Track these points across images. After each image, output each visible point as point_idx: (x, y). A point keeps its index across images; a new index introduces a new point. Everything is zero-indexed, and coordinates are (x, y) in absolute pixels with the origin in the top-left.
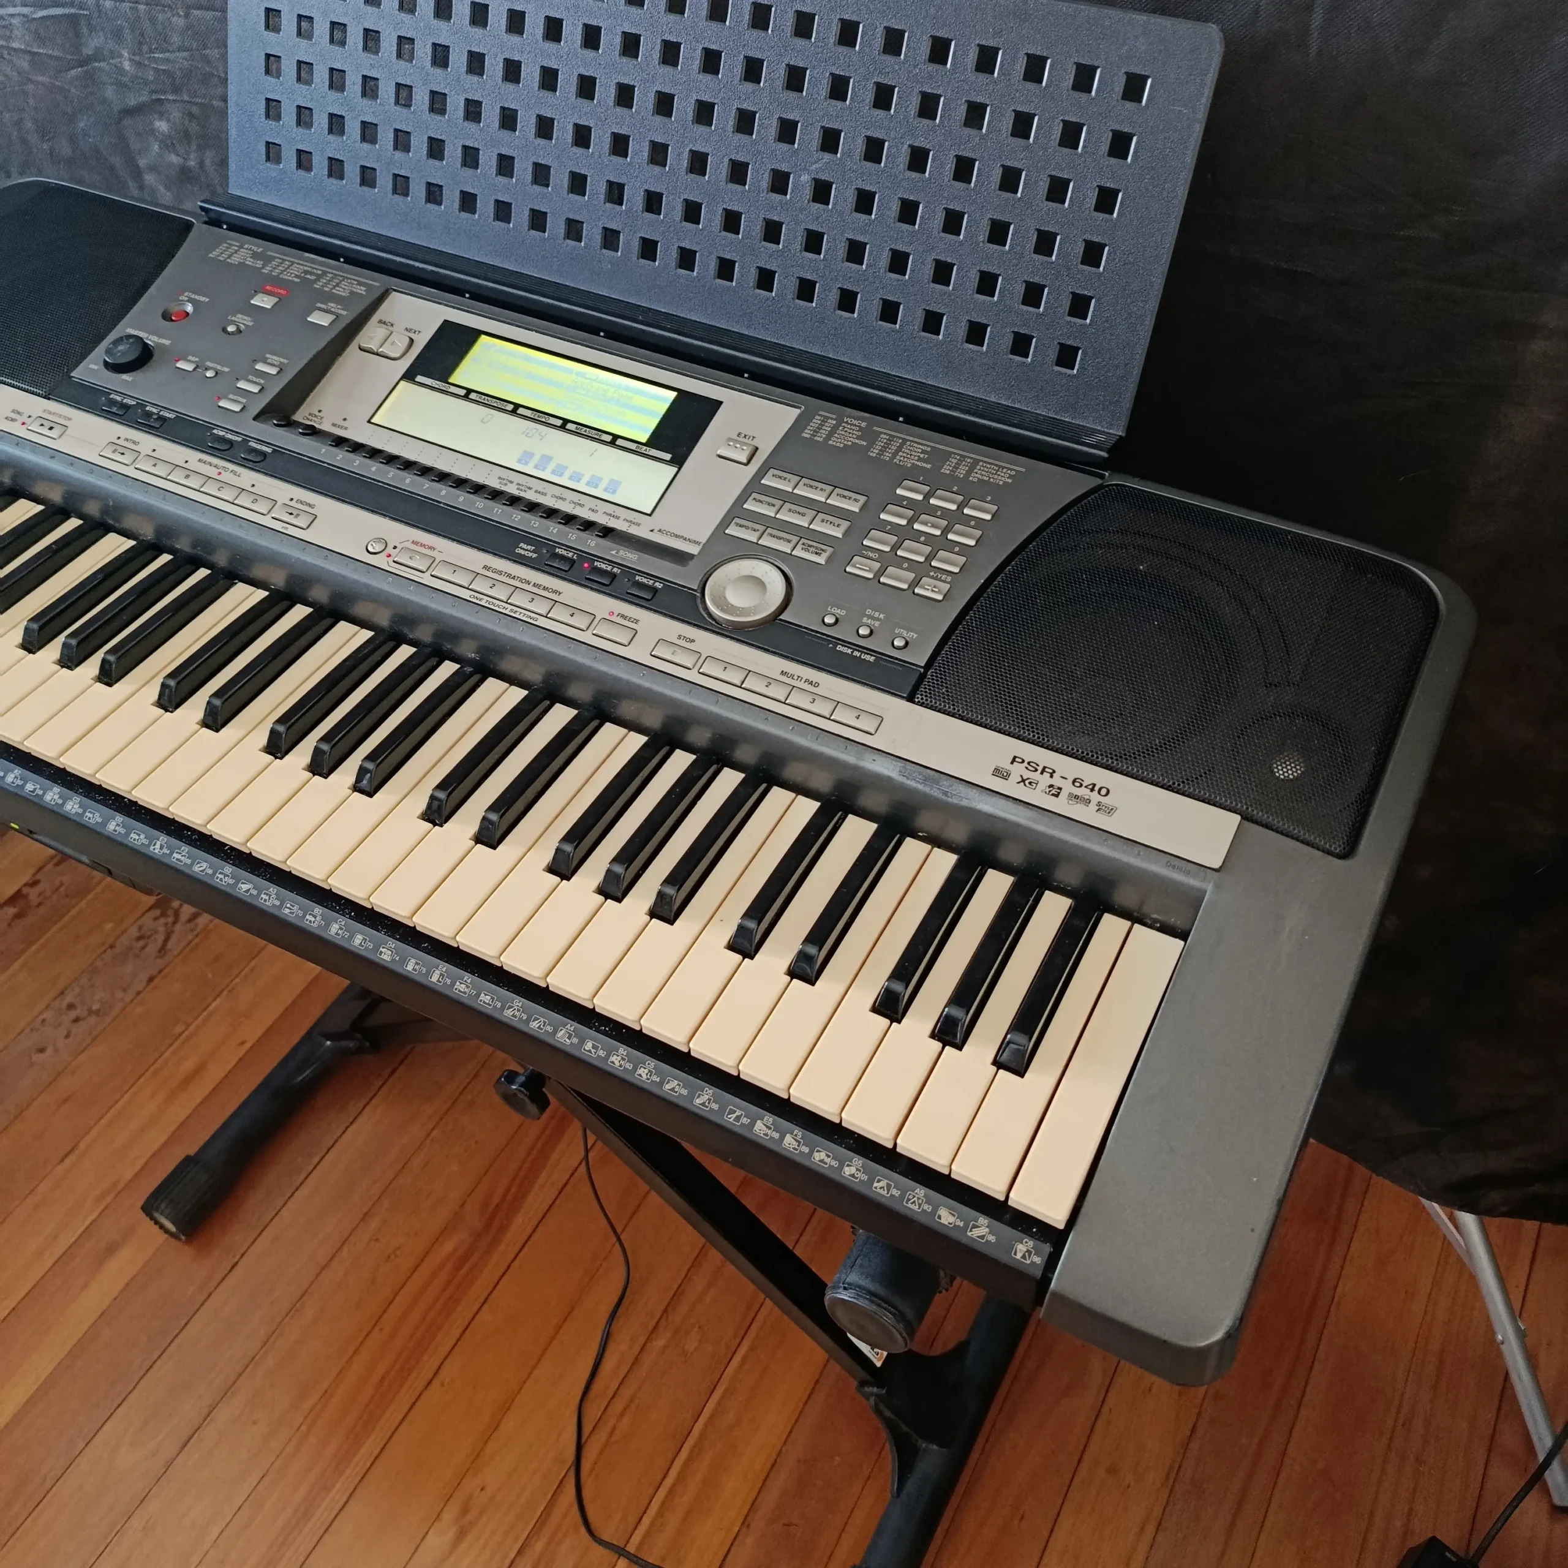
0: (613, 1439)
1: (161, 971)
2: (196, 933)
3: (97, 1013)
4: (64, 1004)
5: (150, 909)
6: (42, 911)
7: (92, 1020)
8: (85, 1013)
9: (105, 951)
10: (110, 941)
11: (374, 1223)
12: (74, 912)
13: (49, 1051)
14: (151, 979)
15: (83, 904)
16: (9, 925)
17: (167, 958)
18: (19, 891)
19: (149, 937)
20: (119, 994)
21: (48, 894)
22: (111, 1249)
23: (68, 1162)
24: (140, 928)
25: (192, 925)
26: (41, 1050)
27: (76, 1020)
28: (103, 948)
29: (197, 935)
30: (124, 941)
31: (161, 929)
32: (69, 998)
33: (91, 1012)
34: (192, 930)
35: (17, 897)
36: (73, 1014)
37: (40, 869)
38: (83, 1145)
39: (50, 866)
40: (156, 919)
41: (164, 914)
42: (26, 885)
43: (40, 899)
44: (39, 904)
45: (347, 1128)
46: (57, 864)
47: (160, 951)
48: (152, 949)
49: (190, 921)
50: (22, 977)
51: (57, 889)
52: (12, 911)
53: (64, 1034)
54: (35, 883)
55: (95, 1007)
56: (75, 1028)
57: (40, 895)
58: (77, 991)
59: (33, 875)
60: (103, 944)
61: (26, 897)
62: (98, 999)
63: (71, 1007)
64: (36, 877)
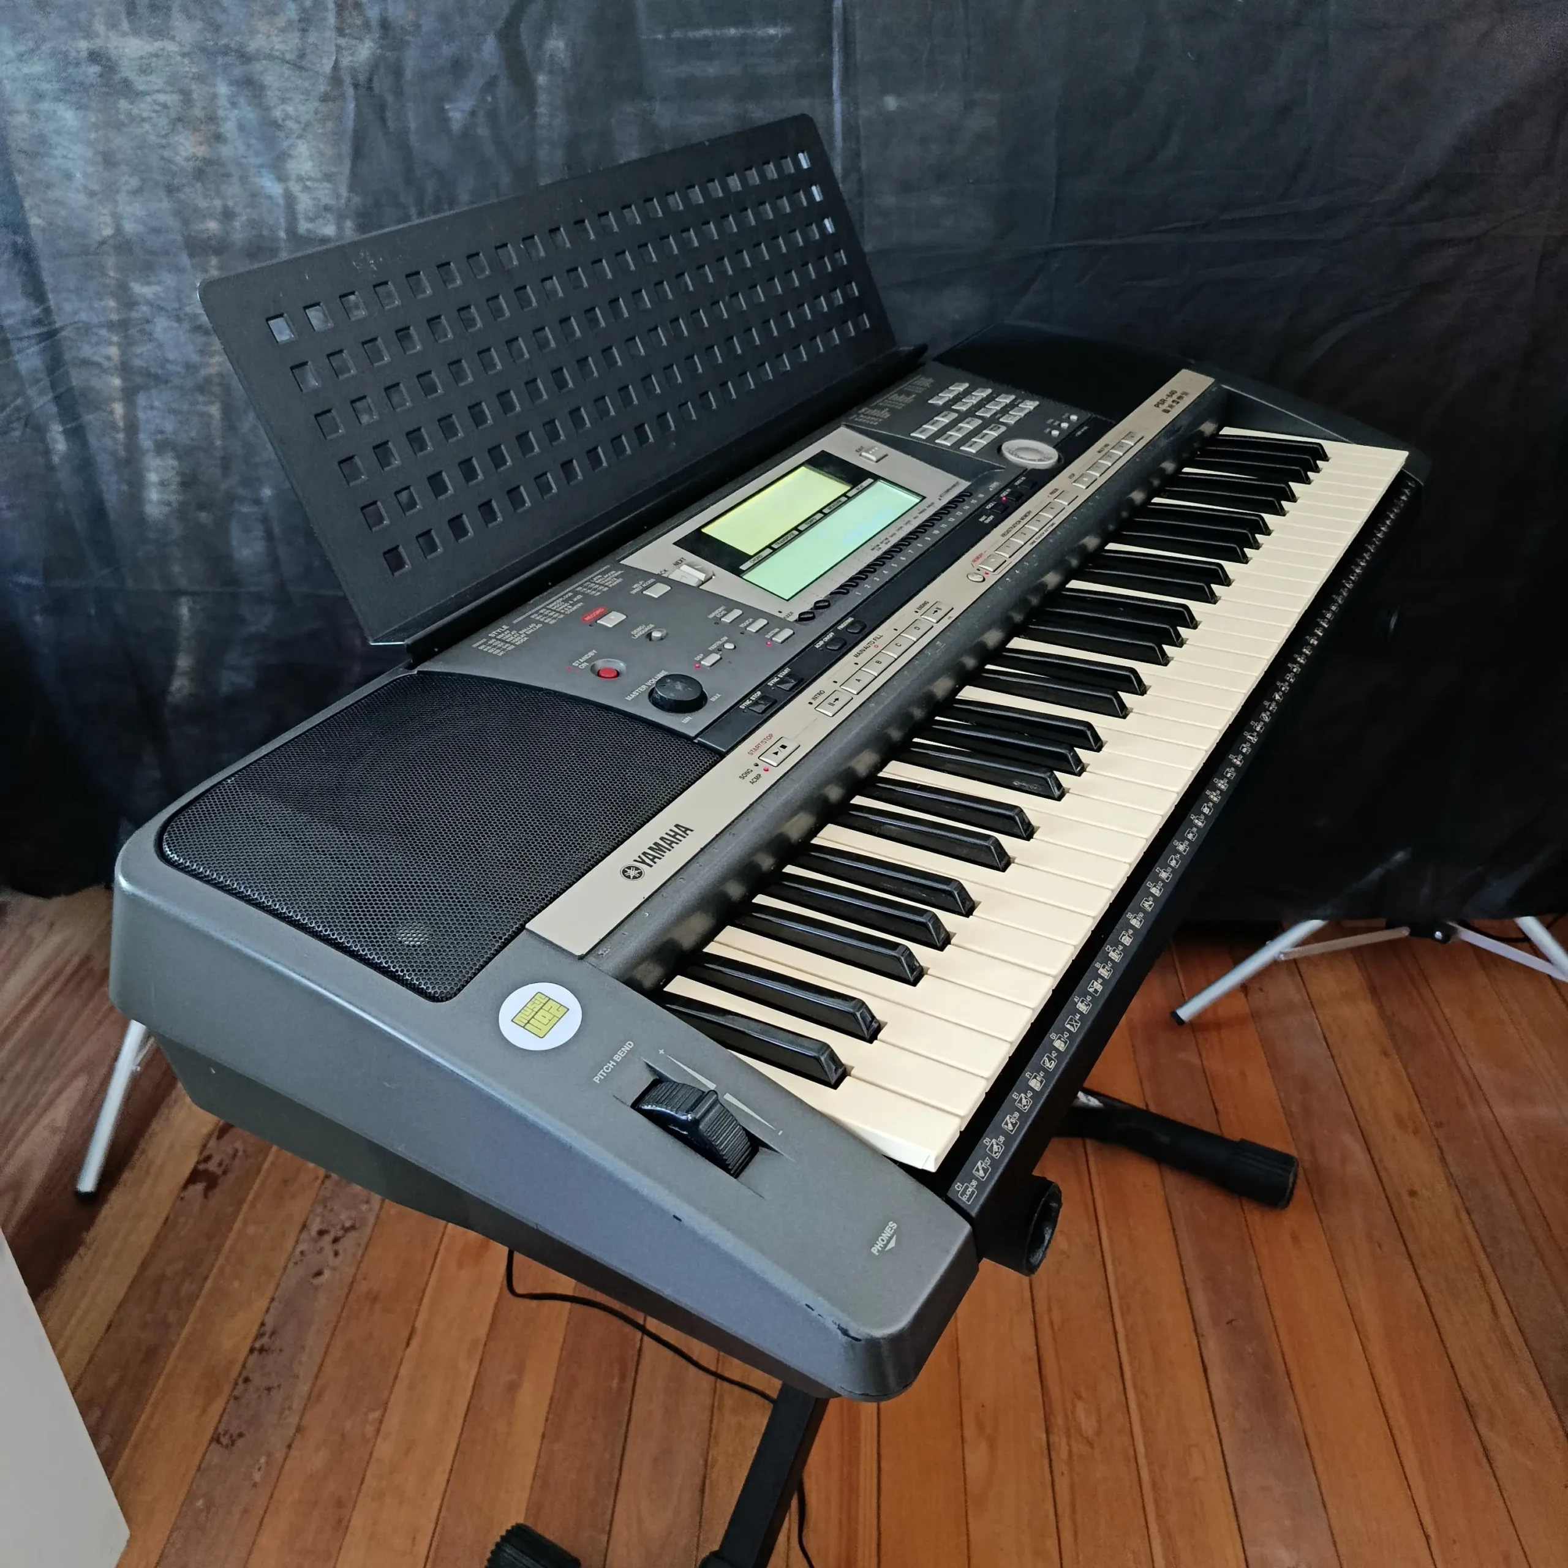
3: (353, 1227)
4: (314, 1233)
6: (231, 1176)
7: (353, 1235)
8: (341, 1233)
9: (322, 1184)
12: (266, 1165)
13: (327, 1273)
16: (205, 1196)
18: (195, 1170)
20: (364, 1207)
21: (227, 1161)
22: (513, 1387)
23: (415, 1343)
26: (319, 1274)
27: (336, 1240)
28: (319, 1181)
32: (314, 1228)
33: (346, 1230)
35: (194, 1177)
36: (328, 1238)
37: (204, 1146)
38: (419, 1324)
39: (213, 1141)
42: (198, 1163)
43: (223, 1168)
44: (225, 1173)
46: (220, 1137)
50: (251, 1230)
51: (235, 1155)
52: (200, 1187)
53: (331, 1254)
54: (208, 1158)
55: (348, 1224)
56: (340, 1247)
57: (220, 1164)
58: (318, 1220)
59: (201, 1153)
60: (317, 1178)
61: (206, 1172)
62: (345, 1217)
63: (321, 1233)
64: (206, 1153)
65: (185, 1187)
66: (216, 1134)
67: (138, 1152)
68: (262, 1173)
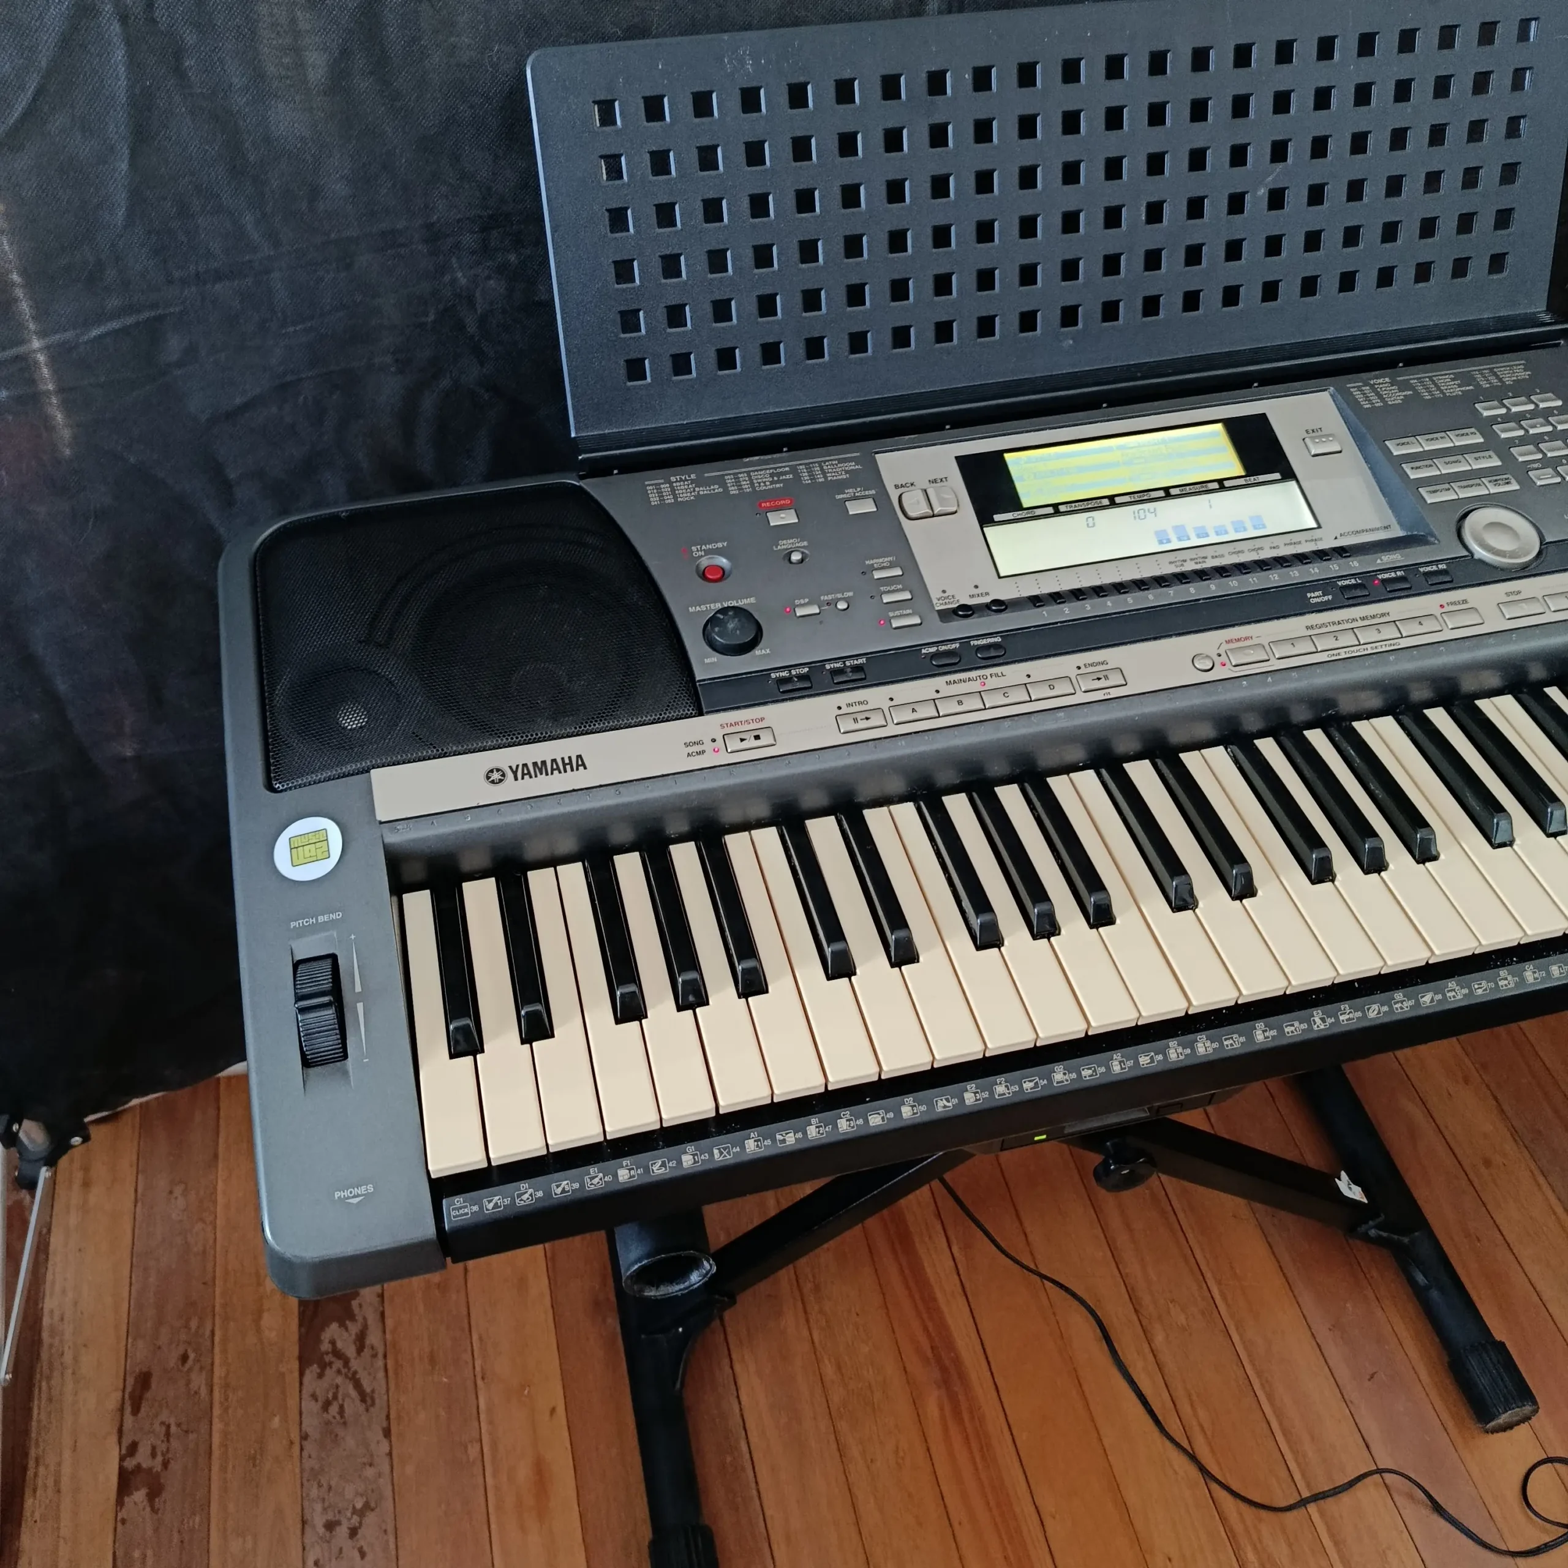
0: (1209, 1433)
1: (388, 1417)
2: (380, 1356)
3: (367, 1506)
4: (321, 1530)
5: (302, 1374)
6: (175, 1467)
7: (371, 1518)
8: (355, 1519)
9: (302, 1449)
10: (295, 1436)
11: (855, 1451)
12: (216, 1441)
14: (387, 1433)
15: (217, 1426)
16: (154, 1510)
17: (380, 1401)
18: (122, 1472)
19: (335, 1397)
20: (370, 1472)
21: (161, 1447)
24: (314, 1397)
25: (367, 1352)
27: (353, 1532)
28: (296, 1448)
29: (385, 1356)
30: (311, 1424)
31: (339, 1380)
32: (319, 1520)
33: (361, 1513)
34: (375, 1356)
35: (126, 1482)
36: (343, 1531)
37: (120, 1432)
39: (129, 1419)
40: (320, 1376)
41: (324, 1366)
42: (122, 1459)
43: (159, 1458)
44: (165, 1464)
45: (738, 1397)
46: (136, 1411)
47: (363, 1400)
48: (353, 1405)
49: (360, 1349)
50: (235, 1546)
51: (168, 1434)
52: (139, 1496)
53: (357, 1555)
54: (133, 1449)
55: (359, 1505)
56: (362, 1540)
57: (153, 1455)
58: (318, 1507)
59: (120, 1443)
60: (292, 1443)
61: (138, 1467)
62: (351, 1494)
63: (330, 1526)
64: (126, 1442)
65: (120, 1503)
66: (128, 1409)
67: (31, 1464)
68: (216, 1453)
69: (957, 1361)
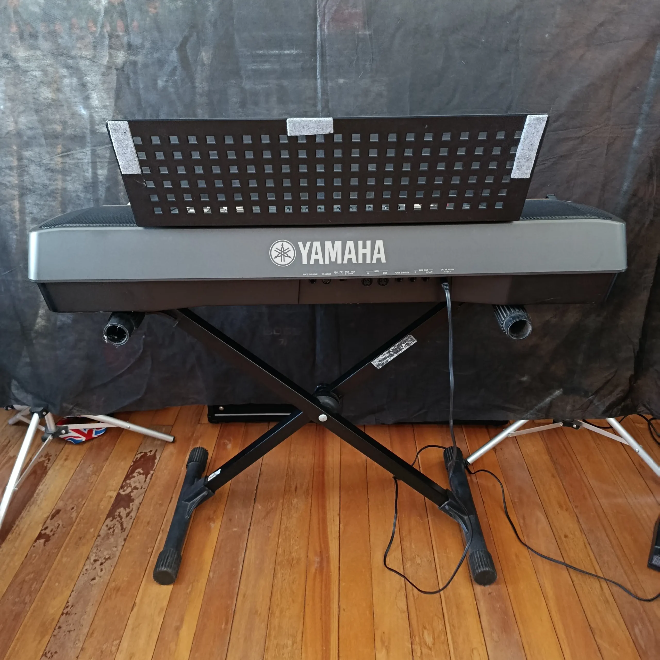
0: (415, 598)
1: (127, 536)
2: (133, 519)
3: (109, 558)
4: (92, 561)
5: (106, 519)
6: (56, 535)
7: (109, 561)
8: (104, 560)
9: (97, 539)
10: (96, 535)
11: (279, 575)
12: (71, 531)
13: (97, 578)
14: (125, 540)
15: (74, 527)
16: (44, 545)
17: (127, 531)
18: (40, 533)
19: (113, 527)
20: (115, 549)
21: (55, 529)
22: (178, 629)
23: (135, 609)
24: (107, 526)
25: (129, 517)
26: (94, 579)
27: (102, 564)
28: (95, 538)
29: (134, 519)
30: (102, 533)
31: (117, 523)
32: (92, 558)
33: (106, 559)
34: (131, 519)
35: (40, 536)
36: (99, 563)
37: (45, 523)
38: (137, 601)
39: (49, 520)
40: (111, 521)
41: (114, 518)
42: (42, 530)
43: (53, 532)
44: (53, 534)
45: (245, 553)
46: (51, 519)
47: (122, 530)
48: (118, 530)
49: (127, 516)
50: (64, 560)
51: (58, 527)
52: (42, 541)
53: (100, 570)
54: (46, 528)
55: (107, 557)
56: (103, 567)
57: (51, 531)
58: (94, 555)
59: (43, 526)
60: (94, 536)
61: (45, 534)
62: (106, 554)
63: (95, 561)
64: (45, 526)
65: (35, 541)
66: (50, 518)
67: (15, 526)
68: (70, 534)
69: (328, 558)
